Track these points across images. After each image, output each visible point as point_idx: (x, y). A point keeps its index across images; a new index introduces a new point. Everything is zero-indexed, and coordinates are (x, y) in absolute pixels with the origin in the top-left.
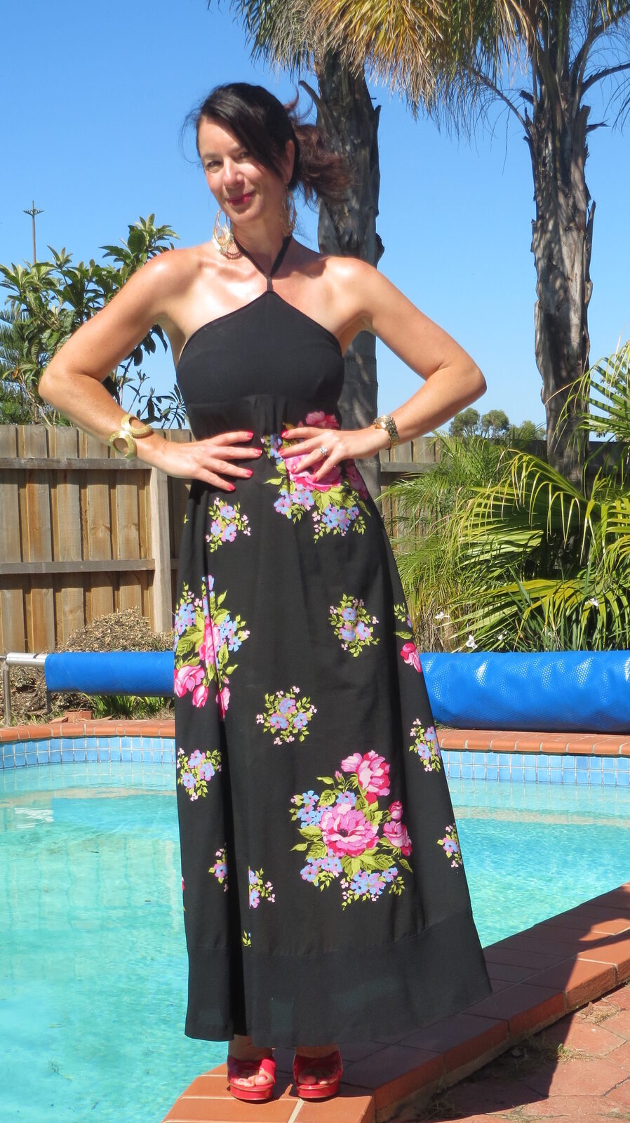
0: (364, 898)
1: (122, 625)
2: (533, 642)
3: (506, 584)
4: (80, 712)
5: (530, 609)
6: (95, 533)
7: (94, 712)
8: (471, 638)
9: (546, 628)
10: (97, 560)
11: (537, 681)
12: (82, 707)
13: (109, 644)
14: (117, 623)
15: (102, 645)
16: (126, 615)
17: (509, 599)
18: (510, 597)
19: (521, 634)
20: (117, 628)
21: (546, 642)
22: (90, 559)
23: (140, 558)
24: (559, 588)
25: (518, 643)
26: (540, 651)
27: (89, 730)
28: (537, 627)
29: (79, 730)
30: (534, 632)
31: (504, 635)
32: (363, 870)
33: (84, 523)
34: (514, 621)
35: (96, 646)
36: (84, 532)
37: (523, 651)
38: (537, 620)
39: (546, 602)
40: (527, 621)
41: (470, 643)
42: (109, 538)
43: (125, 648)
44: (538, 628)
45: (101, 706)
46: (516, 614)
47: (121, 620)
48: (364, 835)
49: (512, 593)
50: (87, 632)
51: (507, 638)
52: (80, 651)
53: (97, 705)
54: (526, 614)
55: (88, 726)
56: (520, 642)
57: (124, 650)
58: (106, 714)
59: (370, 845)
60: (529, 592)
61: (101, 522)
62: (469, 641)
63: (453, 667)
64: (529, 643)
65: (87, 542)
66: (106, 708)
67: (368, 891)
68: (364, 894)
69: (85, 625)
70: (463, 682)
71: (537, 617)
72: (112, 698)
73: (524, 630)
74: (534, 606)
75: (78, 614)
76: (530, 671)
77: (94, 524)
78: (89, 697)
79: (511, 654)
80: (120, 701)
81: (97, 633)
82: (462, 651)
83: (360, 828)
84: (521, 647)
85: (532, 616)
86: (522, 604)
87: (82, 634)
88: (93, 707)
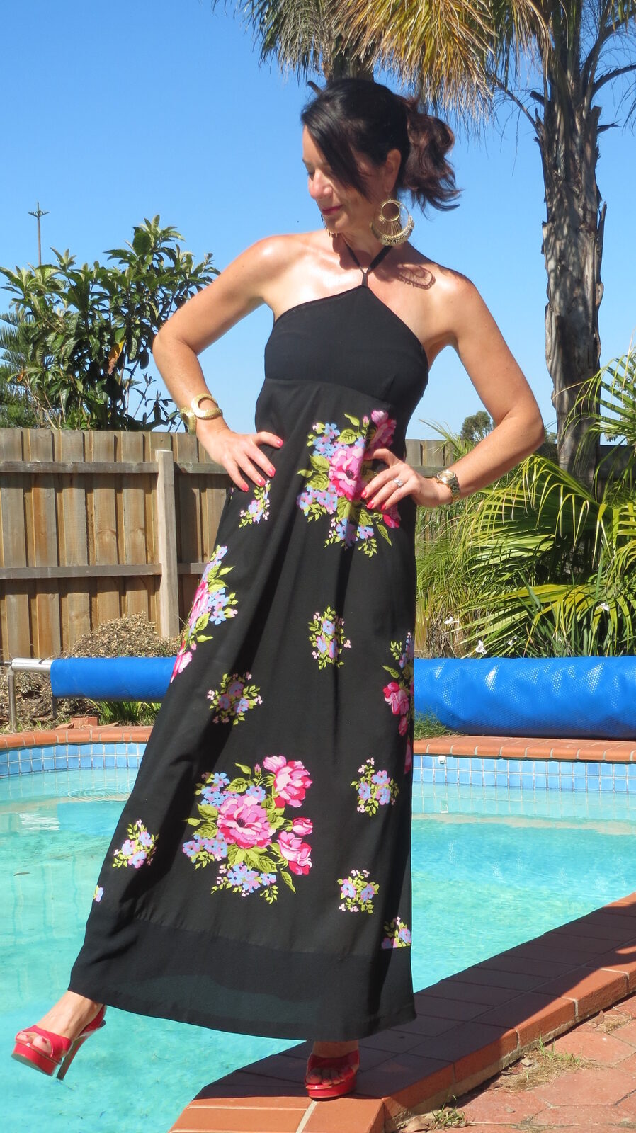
0: (235, 890)
1: (128, 631)
2: (544, 647)
3: (516, 589)
4: (86, 718)
5: (540, 614)
6: (101, 538)
7: (100, 718)
8: (481, 643)
9: (556, 634)
10: (103, 564)
11: (547, 687)
12: (88, 713)
13: (115, 650)
14: (124, 628)
15: (108, 651)
16: (133, 620)
17: (519, 605)
18: (520, 602)
19: (531, 639)
20: (124, 634)
21: (556, 648)
22: (97, 564)
23: (147, 563)
24: (570, 593)
25: (529, 649)
26: (550, 657)
27: (95, 736)
28: (547, 632)
29: (84, 736)
30: (545, 637)
31: (514, 640)
32: (245, 864)
33: (90, 527)
34: (524, 626)
35: (102, 651)
36: (90, 536)
37: (533, 657)
38: (548, 626)
39: (556, 607)
40: (538, 627)
41: (480, 649)
42: (115, 542)
43: (131, 653)
44: (548, 634)
45: (107, 713)
46: (526, 619)
47: (127, 625)
48: (259, 833)
49: (522, 598)
50: (93, 637)
51: (517, 643)
52: (86, 657)
53: (103, 711)
54: (536, 620)
55: (94, 732)
56: (530, 647)
57: (131, 655)
58: (112, 720)
59: (260, 843)
60: (540, 597)
61: (107, 527)
62: (479, 647)
63: (463, 673)
64: (539, 649)
65: (93, 546)
66: (112, 714)
67: (242, 885)
68: (237, 886)
69: (91, 630)
70: (473, 688)
71: (547, 622)
72: (118, 703)
73: (534, 635)
74: (545, 611)
75: (83, 619)
76: (540, 676)
77: (100, 529)
78: (95, 704)
79: (521, 659)
80: (126, 708)
81: (103, 638)
82: (471, 657)
83: (258, 825)
84: (531, 653)
85: (543, 621)
86: (532, 609)
87: (88, 639)
88: (99, 713)
